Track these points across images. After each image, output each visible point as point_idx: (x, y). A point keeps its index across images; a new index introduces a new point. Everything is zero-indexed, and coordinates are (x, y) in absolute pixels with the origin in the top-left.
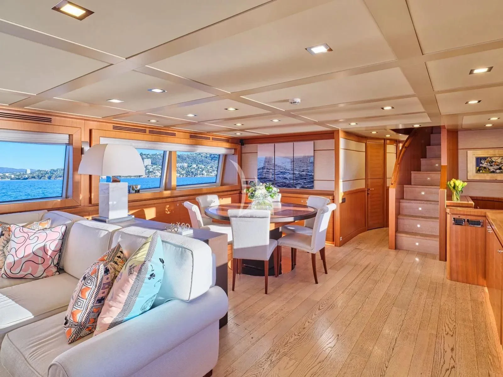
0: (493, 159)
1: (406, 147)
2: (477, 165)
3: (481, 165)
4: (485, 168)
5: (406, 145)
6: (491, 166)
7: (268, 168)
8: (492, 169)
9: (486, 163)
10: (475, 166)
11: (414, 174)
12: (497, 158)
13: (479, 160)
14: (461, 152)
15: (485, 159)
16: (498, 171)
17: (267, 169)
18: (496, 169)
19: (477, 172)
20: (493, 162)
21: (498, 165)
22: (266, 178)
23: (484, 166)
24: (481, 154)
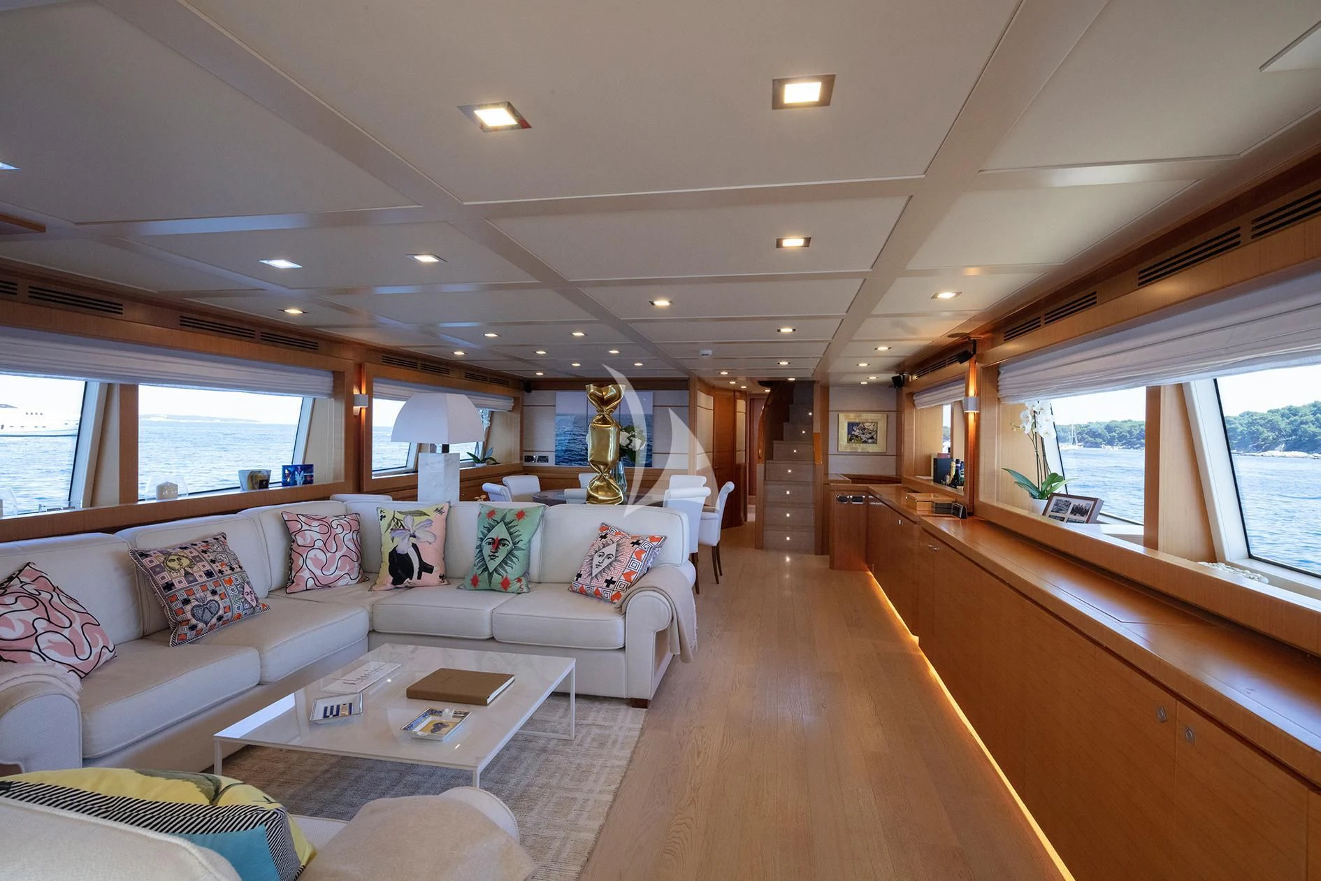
0: (866, 425)
1: (768, 406)
2: (849, 433)
3: (853, 433)
4: (857, 436)
5: (769, 403)
6: (863, 434)
7: (576, 433)
8: (864, 437)
9: (858, 431)
10: (846, 434)
11: (776, 444)
12: (869, 424)
13: (851, 426)
14: (832, 416)
15: (857, 424)
16: (870, 441)
17: (574, 434)
18: (868, 439)
19: (848, 442)
20: (865, 429)
21: (870, 433)
22: (572, 451)
23: (856, 434)
24: (853, 417)
